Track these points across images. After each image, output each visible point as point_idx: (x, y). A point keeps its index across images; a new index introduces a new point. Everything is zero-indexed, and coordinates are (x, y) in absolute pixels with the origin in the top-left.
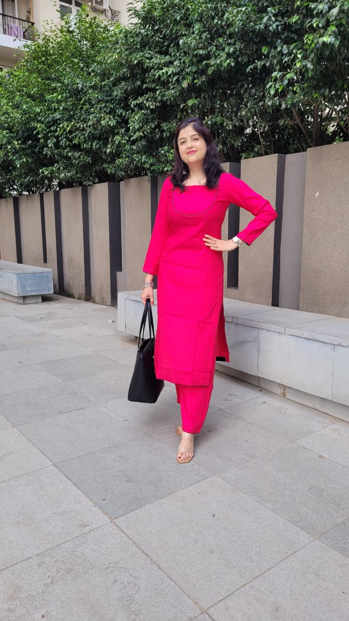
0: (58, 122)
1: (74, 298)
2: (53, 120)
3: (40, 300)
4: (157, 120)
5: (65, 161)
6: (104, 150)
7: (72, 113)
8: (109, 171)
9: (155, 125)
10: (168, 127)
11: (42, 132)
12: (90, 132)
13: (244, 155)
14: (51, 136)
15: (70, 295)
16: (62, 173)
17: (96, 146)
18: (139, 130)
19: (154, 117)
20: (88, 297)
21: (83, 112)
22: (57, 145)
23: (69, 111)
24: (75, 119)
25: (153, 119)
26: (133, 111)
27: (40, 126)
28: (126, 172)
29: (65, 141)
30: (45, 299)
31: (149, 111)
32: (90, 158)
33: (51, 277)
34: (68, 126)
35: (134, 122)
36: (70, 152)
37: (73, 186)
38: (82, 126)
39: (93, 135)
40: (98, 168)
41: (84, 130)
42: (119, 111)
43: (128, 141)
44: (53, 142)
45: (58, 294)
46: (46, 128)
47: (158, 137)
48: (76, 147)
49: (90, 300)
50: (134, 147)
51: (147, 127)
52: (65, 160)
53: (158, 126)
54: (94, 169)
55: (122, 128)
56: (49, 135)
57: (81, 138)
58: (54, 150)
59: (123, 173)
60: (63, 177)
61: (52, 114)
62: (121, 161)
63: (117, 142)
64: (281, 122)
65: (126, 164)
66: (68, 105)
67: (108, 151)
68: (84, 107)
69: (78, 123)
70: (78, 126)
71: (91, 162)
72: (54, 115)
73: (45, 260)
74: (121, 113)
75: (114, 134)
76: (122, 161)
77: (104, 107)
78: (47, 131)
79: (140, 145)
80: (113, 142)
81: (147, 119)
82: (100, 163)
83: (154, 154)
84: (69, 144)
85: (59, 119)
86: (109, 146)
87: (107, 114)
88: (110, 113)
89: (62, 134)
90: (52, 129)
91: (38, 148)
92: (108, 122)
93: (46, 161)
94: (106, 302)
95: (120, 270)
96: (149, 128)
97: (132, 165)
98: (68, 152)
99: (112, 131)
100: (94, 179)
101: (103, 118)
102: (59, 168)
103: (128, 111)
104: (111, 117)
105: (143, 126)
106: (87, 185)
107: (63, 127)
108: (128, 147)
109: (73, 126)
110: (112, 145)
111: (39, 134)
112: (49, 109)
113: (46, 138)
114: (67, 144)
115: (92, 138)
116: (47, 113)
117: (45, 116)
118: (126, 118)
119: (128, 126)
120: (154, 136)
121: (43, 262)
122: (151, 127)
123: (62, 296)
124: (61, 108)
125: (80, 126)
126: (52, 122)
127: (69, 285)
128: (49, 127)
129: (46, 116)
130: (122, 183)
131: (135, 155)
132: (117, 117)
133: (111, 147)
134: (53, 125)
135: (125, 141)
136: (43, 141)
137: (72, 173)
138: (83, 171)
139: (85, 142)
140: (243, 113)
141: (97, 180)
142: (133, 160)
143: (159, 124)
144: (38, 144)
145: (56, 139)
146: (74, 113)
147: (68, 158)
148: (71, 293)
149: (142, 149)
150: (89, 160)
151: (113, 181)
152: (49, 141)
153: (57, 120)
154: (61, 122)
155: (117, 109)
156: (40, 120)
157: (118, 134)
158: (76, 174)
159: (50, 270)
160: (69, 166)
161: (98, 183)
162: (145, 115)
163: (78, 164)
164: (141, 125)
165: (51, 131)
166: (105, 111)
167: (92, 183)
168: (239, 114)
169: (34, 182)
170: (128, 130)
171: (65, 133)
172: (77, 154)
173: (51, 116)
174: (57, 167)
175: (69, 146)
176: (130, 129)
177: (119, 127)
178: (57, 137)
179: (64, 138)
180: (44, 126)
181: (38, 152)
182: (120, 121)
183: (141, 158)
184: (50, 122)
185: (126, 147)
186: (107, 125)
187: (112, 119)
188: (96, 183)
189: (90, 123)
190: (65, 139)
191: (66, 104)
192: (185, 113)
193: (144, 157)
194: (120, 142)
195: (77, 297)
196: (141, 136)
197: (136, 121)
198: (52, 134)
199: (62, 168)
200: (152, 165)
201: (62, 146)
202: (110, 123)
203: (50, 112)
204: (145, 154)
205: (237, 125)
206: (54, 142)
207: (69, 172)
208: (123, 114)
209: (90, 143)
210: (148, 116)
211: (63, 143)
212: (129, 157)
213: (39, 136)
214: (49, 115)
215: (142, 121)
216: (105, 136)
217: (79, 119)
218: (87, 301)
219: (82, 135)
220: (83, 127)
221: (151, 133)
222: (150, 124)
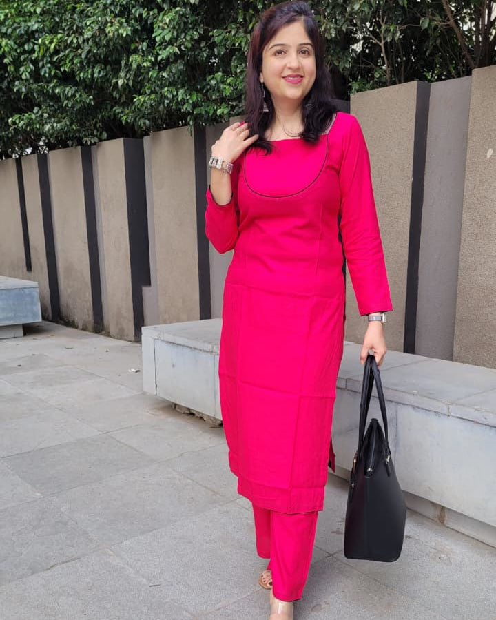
0: (37, 35)
1: (76, 327)
2: (26, 32)
3: (21, 332)
4: (202, 25)
5: (51, 103)
6: (114, 81)
7: (57, 19)
8: (124, 118)
9: (200, 34)
10: (221, 37)
11: (10, 53)
12: (89, 51)
13: (355, 86)
14: (25, 60)
15: (70, 324)
16: (46, 123)
17: (99, 72)
18: (170, 43)
19: (196, 20)
20: (99, 327)
21: (76, 16)
22: (36, 76)
23: (53, 16)
24: (64, 30)
25: (196, 24)
26: (161, 9)
27: (7, 44)
28: (153, 120)
29: (49, 68)
30: (29, 330)
31: (188, 11)
32: (91, 97)
33: (36, 294)
34: (51, 42)
35: (163, 29)
36: (59, 86)
37: (66, 146)
38: (75, 41)
39: (94, 55)
40: (106, 113)
41: (79, 47)
42: (136, 11)
43: (154, 64)
44: (29, 70)
45: (51, 321)
46: (16, 47)
47: (205, 55)
48: (68, 79)
49: (102, 330)
50: (165, 74)
51: (185, 37)
52: (51, 101)
53: (205, 37)
54: (100, 116)
55: (143, 42)
56: (22, 58)
57: (75, 61)
58: (33, 84)
59: (147, 122)
60: (49, 130)
61: (25, 21)
62: (142, 100)
63: (134, 66)
64: (425, 23)
65: (151, 105)
66: (50, 5)
67: (120, 82)
68: (77, 6)
69: (68, 35)
70: (69, 42)
71: (93, 103)
72: (29, 24)
73: (29, 267)
74: (141, 15)
75: (130, 52)
76: (144, 101)
77: (110, 5)
78: (18, 51)
79: (174, 70)
80: (129, 66)
81: (185, 23)
82: (109, 106)
83: (199, 87)
84: (55, 74)
85: (37, 31)
86: (122, 74)
87: (116, 16)
88: (121, 14)
89: (44, 56)
90: (26, 47)
91: (6, 81)
92: (118, 30)
93: (21, 105)
94: (127, 335)
95: (148, 283)
96: (188, 38)
97: (161, 106)
98: (54, 87)
99: (125, 47)
100: (101, 133)
101: (109, 25)
102: (42, 115)
103: (152, 9)
104: (124, 20)
105: (178, 36)
106: (89, 143)
107: (44, 44)
108: (153, 74)
109: (60, 42)
110: (127, 72)
111: (6, 57)
112: (20, 13)
113: (17, 63)
114: (53, 73)
115: (92, 60)
116: (17, 20)
117: (13, 25)
118: (149, 23)
119: (153, 35)
120: (199, 53)
121: (25, 269)
122: (192, 37)
123: (56, 325)
124: (38, 10)
125: (72, 41)
126: (25, 37)
127: (67, 306)
128: (21, 45)
129: (16, 25)
130: (146, 140)
131: (166, 89)
132: (133, 22)
133: (126, 76)
134: (28, 41)
135: (149, 64)
136: (12, 69)
137: (63, 123)
138: (81, 119)
139: (82, 68)
140: (357, 7)
141: (105, 135)
142: (163, 97)
143: (206, 31)
144: (6, 75)
145: (33, 65)
146: (61, 18)
147: (55, 98)
148: (71, 319)
149: (179, 78)
150: (89, 99)
151: (132, 135)
152: (22, 69)
153: (33, 32)
154: (40, 35)
155: (134, 7)
156: (6, 33)
157: (135, 51)
158: (71, 124)
159: (36, 285)
160: (58, 110)
161: (108, 139)
162: (181, 16)
163: (73, 107)
164: (175, 34)
165: (24, 52)
166: (112, 12)
167: (97, 140)
168: (348, 9)
169: (5, 139)
170: (152, 42)
171: (48, 54)
172: (69, 91)
173: (23, 24)
174: (37, 113)
175: (56, 76)
176: (155, 42)
177: (137, 40)
178: (35, 62)
179: (47, 63)
180: (12, 43)
181: (6, 87)
182: (139, 28)
183: (177, 94)
184: (22, 36)
185: (150, 74)
186: (116, 36)
187: (125, 24)
188: (105, 140)
189: (87, 34)
190: (49, 65)
191: (46, 3)
192: (251, 12)
193: (181, 91)
194: (139, 67)
195: (80, 327)
196: (175, 54)
197: (166, 27)
198: (26, 56)
199: (46, 115)
200: (195, 106)
201: (44, 75)
202: (121, 31)
203: (21, 19)
204: (183, 86)
205: (345, 30)
206: (31, 70)
207: (58, 122)
208: (144, 16)
209: (90, 71)
210: (187, 18)
211: (45, 72)
212: (156, 93)
213: (6, 61)
214: (19, 24)
215: (177, 27)
216: (113, 55)
217: (70, 29)
218: (96, 333)
219: (76, 56)
220: (78, 42)
221: (193, 48)
222: (191, 33)
